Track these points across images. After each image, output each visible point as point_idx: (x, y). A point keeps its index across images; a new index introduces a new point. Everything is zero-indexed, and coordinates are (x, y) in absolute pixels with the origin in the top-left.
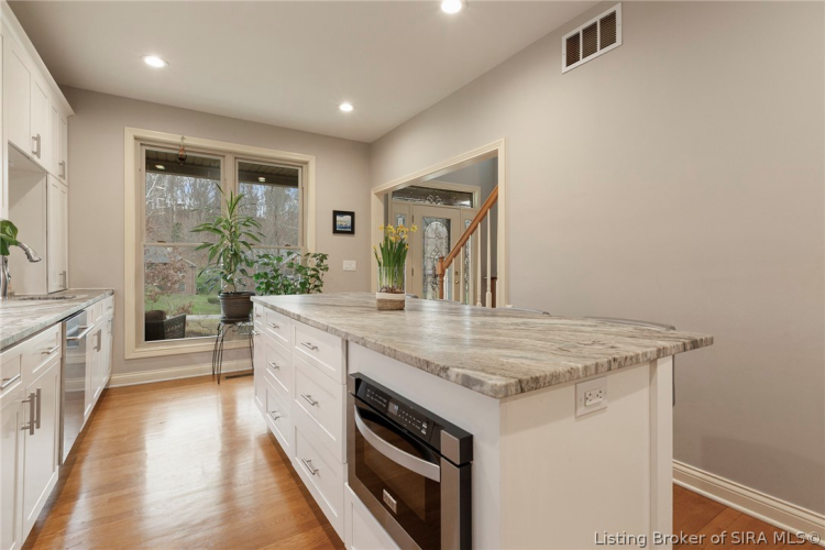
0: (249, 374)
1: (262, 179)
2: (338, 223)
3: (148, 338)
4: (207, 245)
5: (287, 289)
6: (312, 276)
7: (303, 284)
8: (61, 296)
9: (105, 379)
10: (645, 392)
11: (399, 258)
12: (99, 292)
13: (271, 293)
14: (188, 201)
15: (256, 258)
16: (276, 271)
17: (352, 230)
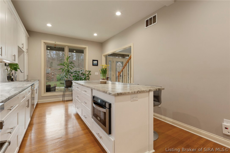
0: (72, 100)
1: (75, 51)
2: (94, 63)
3: (47, 91)
4: (61, 69)
5: (81, 79)
6: (87, 76)
7: (85, 78)
8: (27, 80)
9: (37, 101)
10: (147, 98)
11: (105, 72)
12: (36, 80)
13: (77, 80)
14: (54, 56)
15: (73, 72)
16: (78, 75)
17: (97, 65)
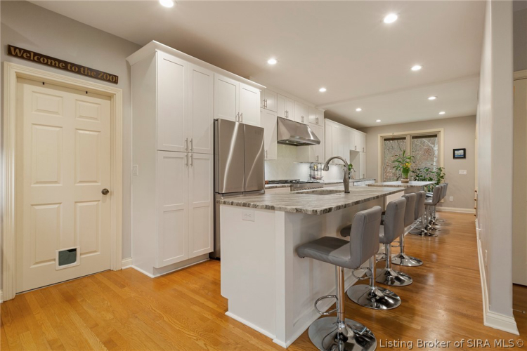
2: (456, 154)
17: (464, 157)
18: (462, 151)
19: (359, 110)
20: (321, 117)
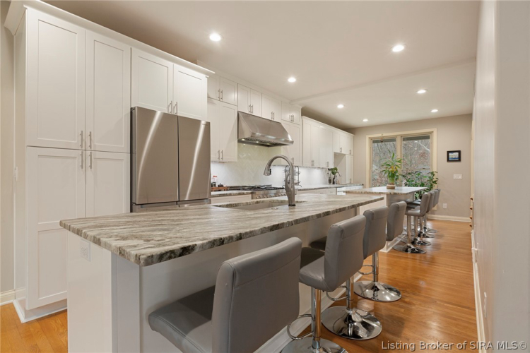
2: (450, 157)
17: (459, 159)
18: (457, 154)
19: (341, 106)
20: (297, 115)
